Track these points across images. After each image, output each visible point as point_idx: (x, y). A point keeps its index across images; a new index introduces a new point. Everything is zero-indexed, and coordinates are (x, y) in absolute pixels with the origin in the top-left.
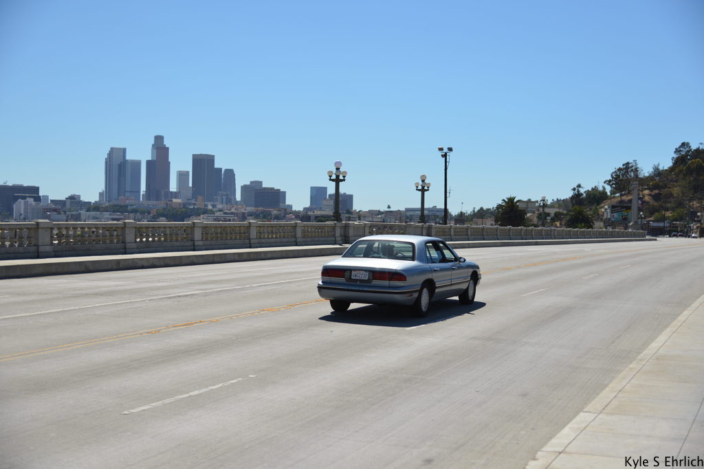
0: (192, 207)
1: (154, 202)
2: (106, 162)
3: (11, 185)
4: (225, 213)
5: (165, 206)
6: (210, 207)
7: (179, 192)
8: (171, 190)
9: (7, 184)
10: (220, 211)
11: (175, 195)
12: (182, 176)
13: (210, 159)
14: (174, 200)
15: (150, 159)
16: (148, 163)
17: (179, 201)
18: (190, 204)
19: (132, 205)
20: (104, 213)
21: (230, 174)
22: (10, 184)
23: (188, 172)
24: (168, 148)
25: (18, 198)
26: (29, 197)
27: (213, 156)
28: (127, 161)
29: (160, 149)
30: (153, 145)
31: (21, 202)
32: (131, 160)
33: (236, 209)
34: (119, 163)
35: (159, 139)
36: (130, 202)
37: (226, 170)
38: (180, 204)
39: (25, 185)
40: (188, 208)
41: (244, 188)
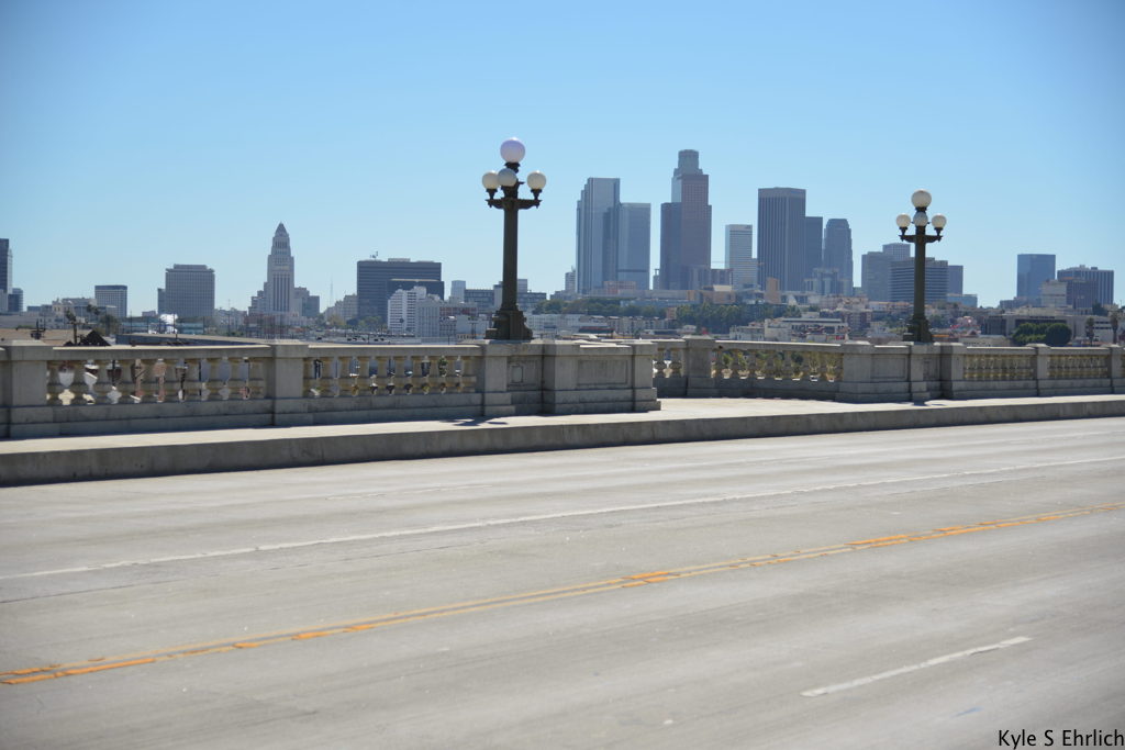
0: (753, 302)
1: (675, 293)
2: (579, 209)
3: (385, 260)
4: (824, 315)
5: (698, 303)
6: (792, 302)
7: (730, 271)
8: (713, 266)
9: (378, 258)
10: (813, 309)
11: (721, 276)
12: (737, 235)
13: (796, 198)
14: (718, 288)
15: (670, 201)
16: (666, 208)
17: (727, 288)
18: (750, 296)
19: (629, 300)
20: (568, 316)
21: (840, 229)
22: (383, 258)
23: (750, 227)
24: (707, 176)
25: (396, 286)
26: (420, 284)
27: (803, 192)
28: (621, 205)
29: (691, 178)
30: (676, 172)
31: (402, 294)
32: (629, 204)
33: (848, 305)
34: (606, 210)
35: (688, 158)
36: (625, 292)
37: (832, 222)
38: (729, 296)
39: (413, 260)
40: (745, 304)
41: (869, 259)
